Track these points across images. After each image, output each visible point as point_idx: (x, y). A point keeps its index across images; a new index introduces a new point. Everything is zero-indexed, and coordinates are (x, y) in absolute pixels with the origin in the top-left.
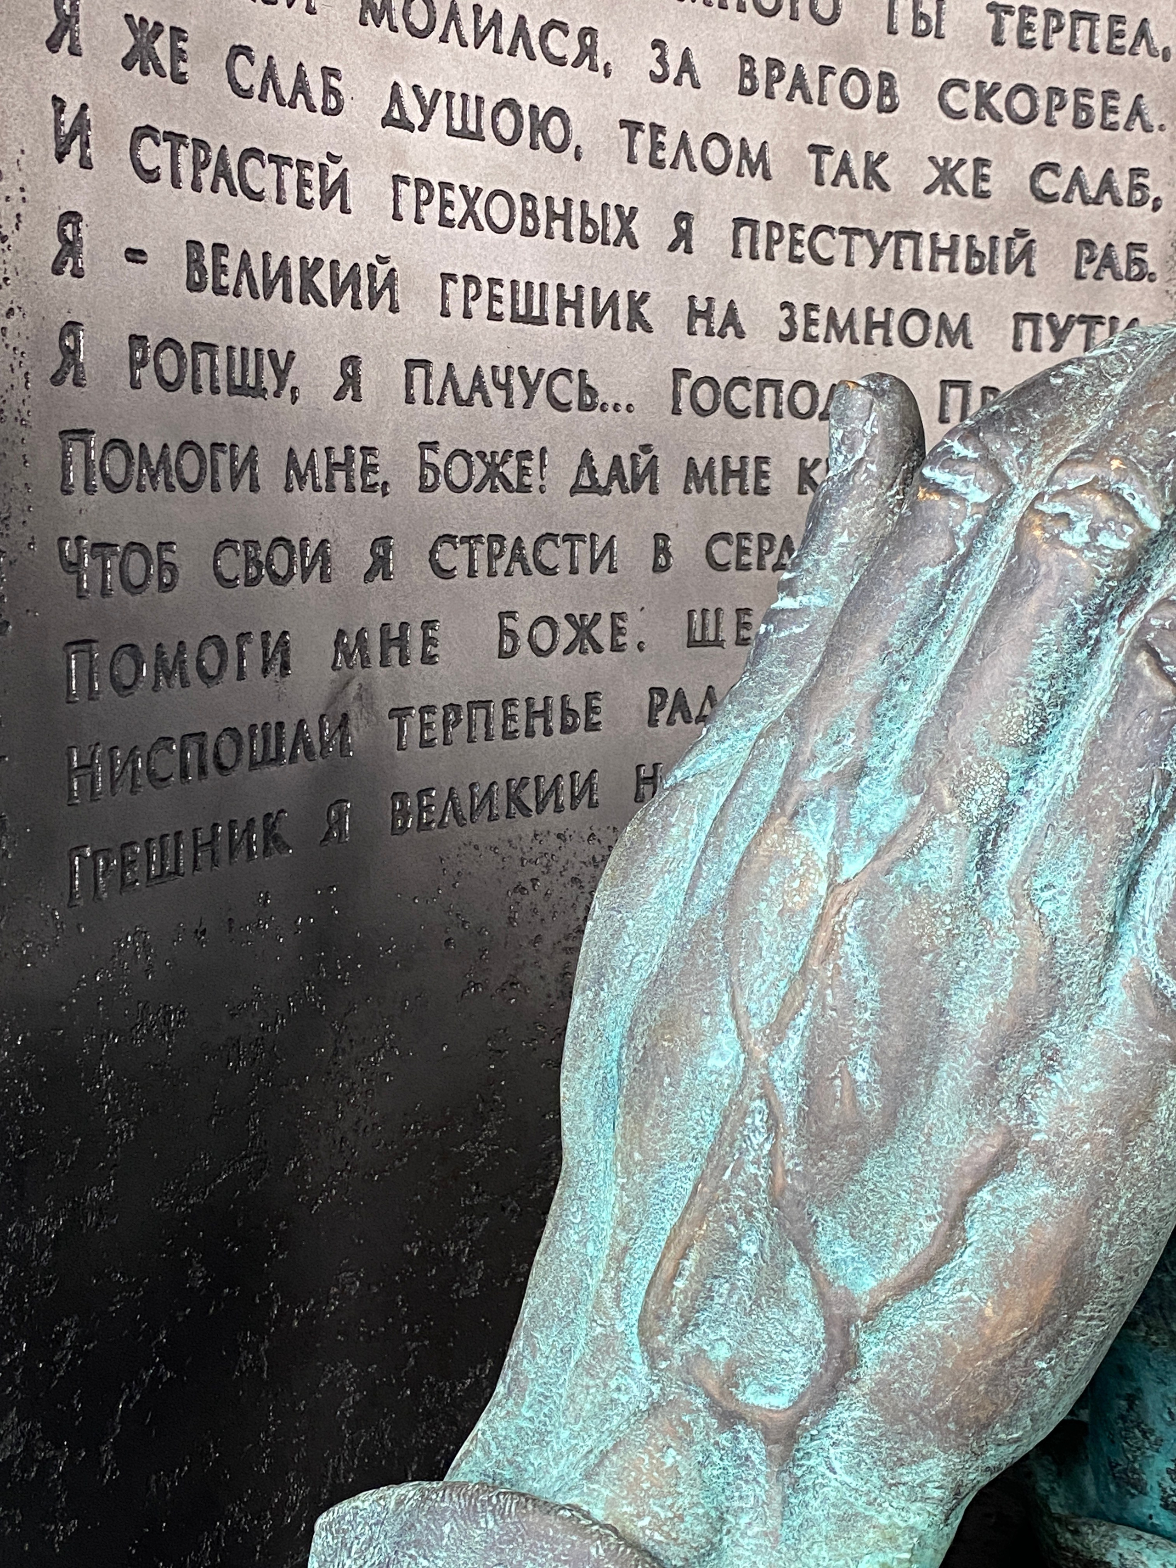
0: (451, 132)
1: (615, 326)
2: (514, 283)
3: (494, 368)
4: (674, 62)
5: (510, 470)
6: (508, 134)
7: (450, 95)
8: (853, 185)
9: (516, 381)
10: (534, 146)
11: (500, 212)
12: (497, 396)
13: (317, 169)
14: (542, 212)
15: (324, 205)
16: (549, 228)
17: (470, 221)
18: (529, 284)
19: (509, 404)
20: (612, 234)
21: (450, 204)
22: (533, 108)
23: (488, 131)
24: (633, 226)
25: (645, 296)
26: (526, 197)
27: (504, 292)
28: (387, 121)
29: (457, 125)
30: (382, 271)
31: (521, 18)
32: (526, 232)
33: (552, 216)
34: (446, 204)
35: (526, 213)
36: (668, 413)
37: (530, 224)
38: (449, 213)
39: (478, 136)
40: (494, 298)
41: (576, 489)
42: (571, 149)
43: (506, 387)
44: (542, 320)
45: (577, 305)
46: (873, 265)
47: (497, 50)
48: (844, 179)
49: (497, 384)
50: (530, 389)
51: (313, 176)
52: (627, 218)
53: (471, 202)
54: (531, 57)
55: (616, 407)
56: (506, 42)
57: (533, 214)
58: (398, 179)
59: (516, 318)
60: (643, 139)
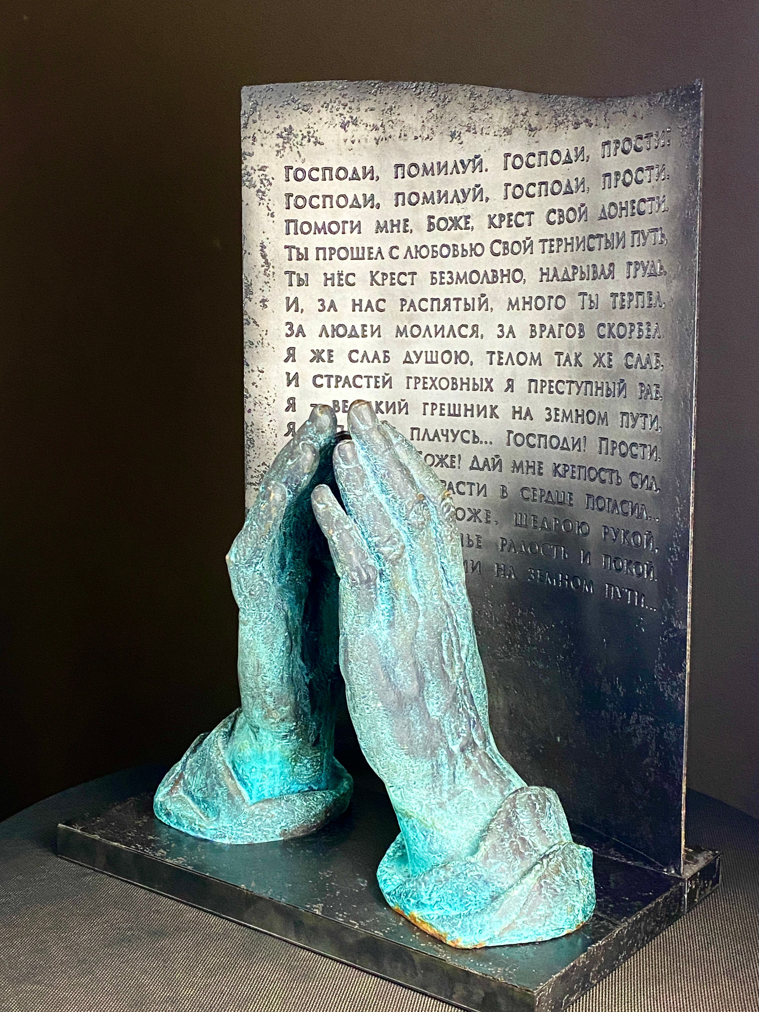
0: (427, 362)
1: (485, 417)
2: (449, 405)
3: (442, 430)
4: (506, 330)
5: (448, 461)
6: (446, 361)
7: (426, 352)
8: (571, 365)
9: (450, 434)
10: (456, 363)
11: (444, 384)
12: (443, 438)
13: (381, 378)
14: (459, 383)
15: (384, 387)
16: (462, 387)
17: (433, 387)
18: (454, 405)
19: (447, 441)
20: (484, 388)
21: (426, 383)
22: (456, 352)
23: (440, 360)
24: (492, 384)
25: (496, 407)
26: (453, 378)
27: (446, 407)
28: (405, 362)
29: (429, 360)
30: (403, 404)
31: (452, 326)
32: (453, 389)
33: (462, 383)
34: (425, 383)
35: (453, 383)
36: (505, 445)
37: (455, 386)
38: (426, 386)
39: (437, 362)
40: (442, 409)
41: (472, 468)
42: (469, 362)
43: (447, 436)
44: (459, 415)
45: (472, 410)
46: (577, 394)
47: (443, 336)
48: (567, 363)
49: (443, 435)
50: (455, 436)
51: (380, 380)
52: (489, 382)
53: (433, 381)
54: (455, 336)
55: (486, 443)
56: (446, 334)
57: (456, 383)
58: (409, 378)
59: (450, 415)
60: (495, 357)
